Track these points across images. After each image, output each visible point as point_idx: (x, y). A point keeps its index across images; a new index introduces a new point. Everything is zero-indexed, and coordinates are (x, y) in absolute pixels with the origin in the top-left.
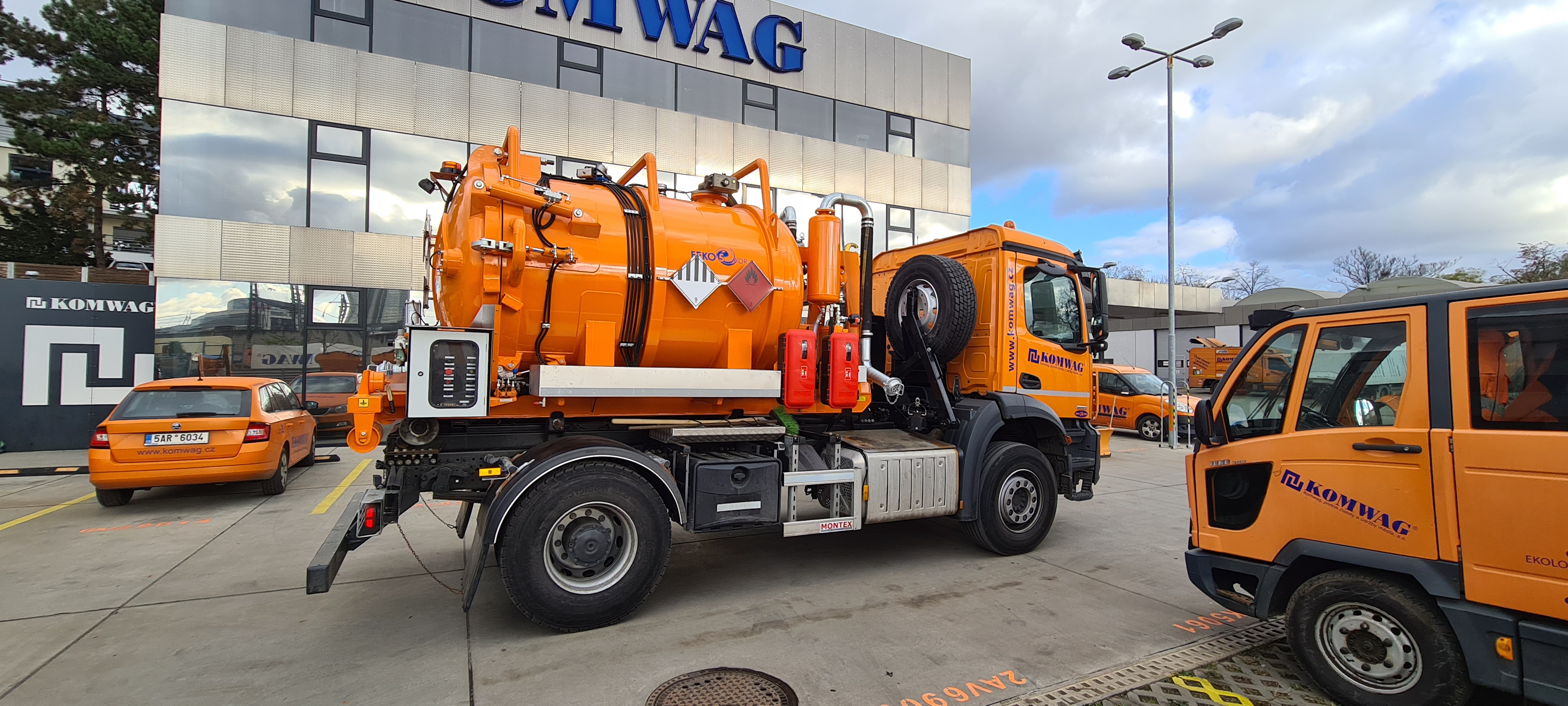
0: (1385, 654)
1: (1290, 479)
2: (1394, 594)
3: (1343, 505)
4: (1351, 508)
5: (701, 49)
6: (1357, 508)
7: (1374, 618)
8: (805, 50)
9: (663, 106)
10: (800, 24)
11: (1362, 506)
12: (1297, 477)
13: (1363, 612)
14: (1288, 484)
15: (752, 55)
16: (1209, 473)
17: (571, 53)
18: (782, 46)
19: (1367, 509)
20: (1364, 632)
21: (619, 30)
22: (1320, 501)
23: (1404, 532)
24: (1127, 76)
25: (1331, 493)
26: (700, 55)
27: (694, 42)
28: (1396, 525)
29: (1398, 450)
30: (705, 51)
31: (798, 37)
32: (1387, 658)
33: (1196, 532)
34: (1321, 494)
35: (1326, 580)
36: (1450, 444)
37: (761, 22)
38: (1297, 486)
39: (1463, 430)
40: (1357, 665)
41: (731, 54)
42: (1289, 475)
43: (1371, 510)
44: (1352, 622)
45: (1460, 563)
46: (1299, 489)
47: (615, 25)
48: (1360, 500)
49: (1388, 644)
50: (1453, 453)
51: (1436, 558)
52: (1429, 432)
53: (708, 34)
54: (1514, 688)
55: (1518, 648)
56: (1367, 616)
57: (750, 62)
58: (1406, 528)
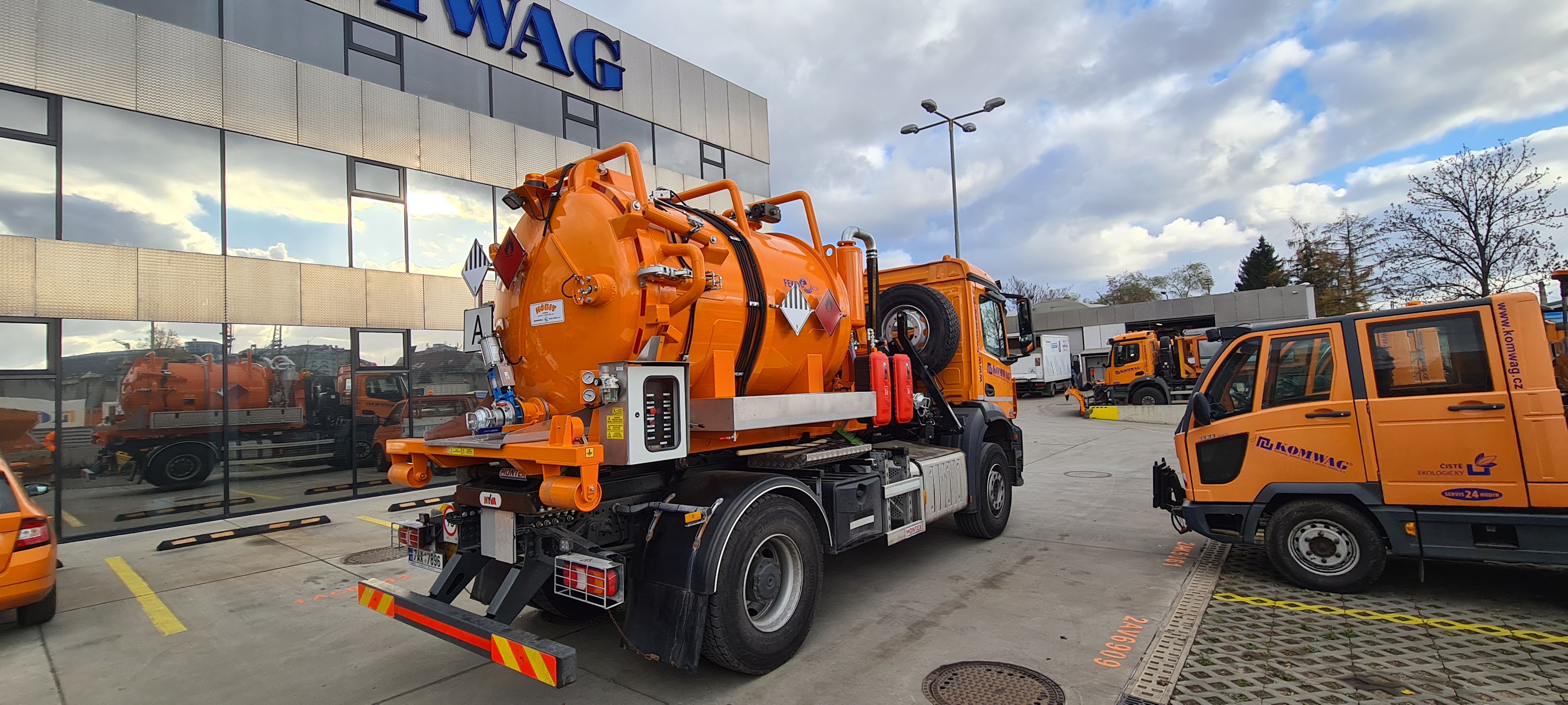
0: (1335, 549)
1: (1263, 442)
2: (1340, 509)
3: (1303, 456)
4: (1308, 457)
5: (515, 52)
6: (1312, 456)
7: (1325, 527)
8: (624, 70)
9: (476, 110)
10: (618, 42)
11: (1316, 455)
12: (1268, 440)
13: (1317, 525)
14: (1262, 446)
15: (571, 69)
16: (1199, 446)
17: (360, 35)
18: (601, 62)
19: (1319, 456)
20: (1321, 537)
21: (423, 18)
22: (1286, 455)
23: (1345, 467)
24: (916, 133)
25: (1293, 449)
26: (516, 60)
27: (509, 45)
28: (1339, 464)
29: (1337, 415)
30: (523, 56)
31: (616, 55)
32: (1337, 552)
33: (1191, 490)
34: (1286, 449)
35: (1293, 508)
36: (1367, 409)
37: (578, 34)
38: (1269, 446)
39: (1373, 399)
40: (1317, 560)
41: (550, 63)
42: (1262, 440)
43: (1322, 456)
44: (1311, 532)
45: (1380, 482)
46: (1270, 449)
47: (418, 12)
48: (1314, 451)
49: (1337, 542)
50: (1369, 414)
51: (1365, 481)
52: (1354, 402)
53: (523, 38)
54: (1418, 552)
55: (1417, 527)
56: (1321, 527)
57: (569, 74)
58: (1346, 465)
